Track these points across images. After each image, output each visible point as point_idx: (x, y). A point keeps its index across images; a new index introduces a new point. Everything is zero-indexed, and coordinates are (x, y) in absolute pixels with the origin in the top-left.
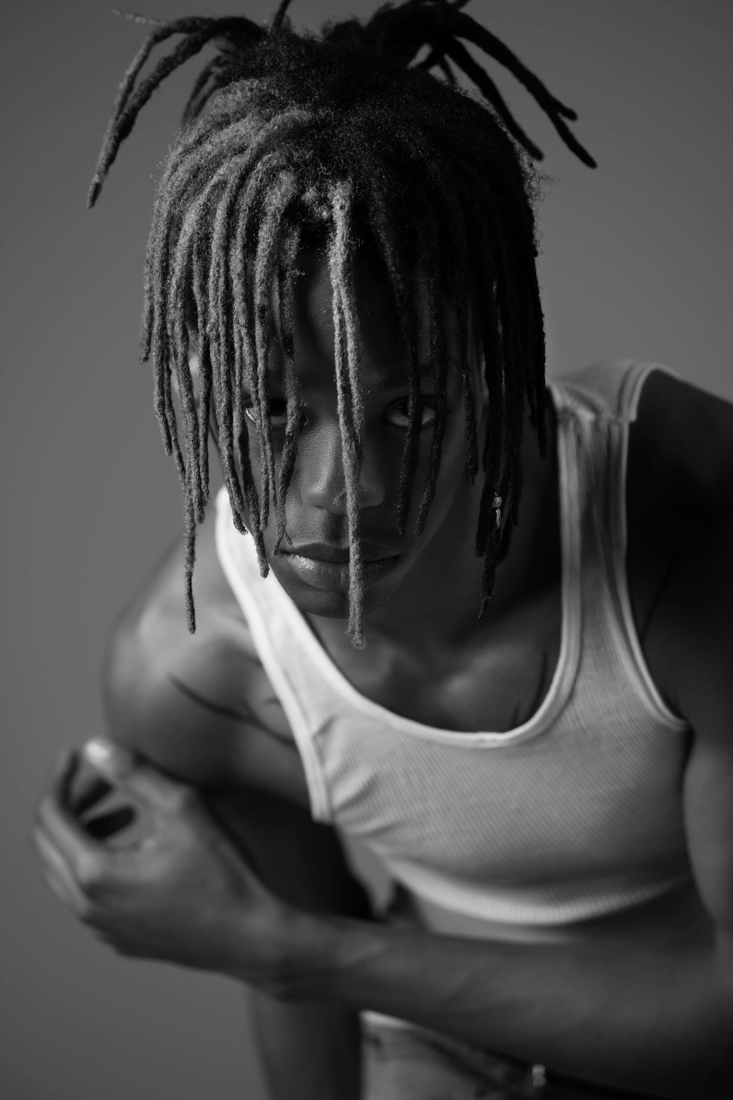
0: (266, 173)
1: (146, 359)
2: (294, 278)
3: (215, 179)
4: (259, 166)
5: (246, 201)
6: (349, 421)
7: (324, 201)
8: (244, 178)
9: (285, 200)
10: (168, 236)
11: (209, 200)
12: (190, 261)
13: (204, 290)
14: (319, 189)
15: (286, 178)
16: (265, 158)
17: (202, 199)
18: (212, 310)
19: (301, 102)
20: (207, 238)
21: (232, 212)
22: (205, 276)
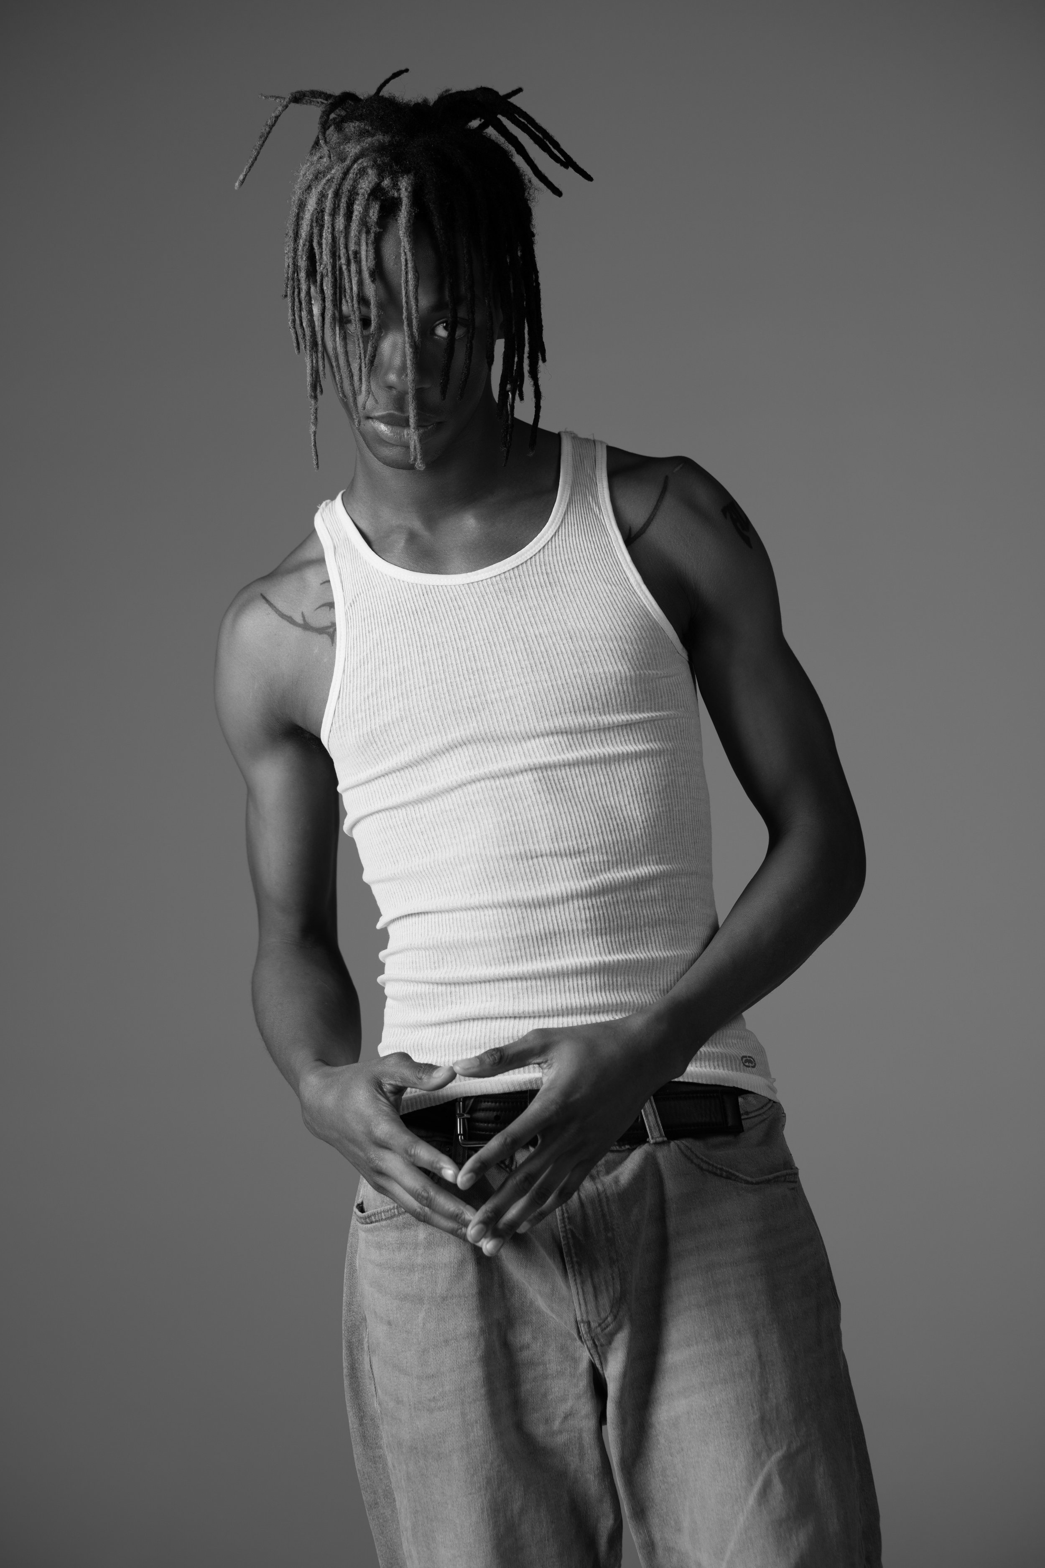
0: (359, 170)
1: (286, 296)
2: (375, 234)
3: (329, 176)
4: (355, 166)
5: (347, 186)
6: (410, 325)
7: (395, 186)
8: (346, 173)
9: (371, 186)
10: (298, 214)
11: (324, 188)
12: (312, 227)
13: (320, 244)
14: (392, 179)
15: (372, 173)
16: (360, 161)
17: (320, 188)
18: (324, 257)
19: (385, 133)
20: (322, 211)
21: (337, 195)
22: (321, 236)
